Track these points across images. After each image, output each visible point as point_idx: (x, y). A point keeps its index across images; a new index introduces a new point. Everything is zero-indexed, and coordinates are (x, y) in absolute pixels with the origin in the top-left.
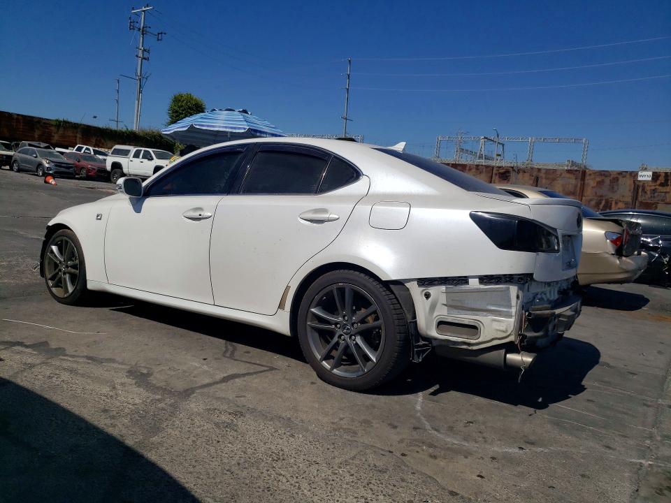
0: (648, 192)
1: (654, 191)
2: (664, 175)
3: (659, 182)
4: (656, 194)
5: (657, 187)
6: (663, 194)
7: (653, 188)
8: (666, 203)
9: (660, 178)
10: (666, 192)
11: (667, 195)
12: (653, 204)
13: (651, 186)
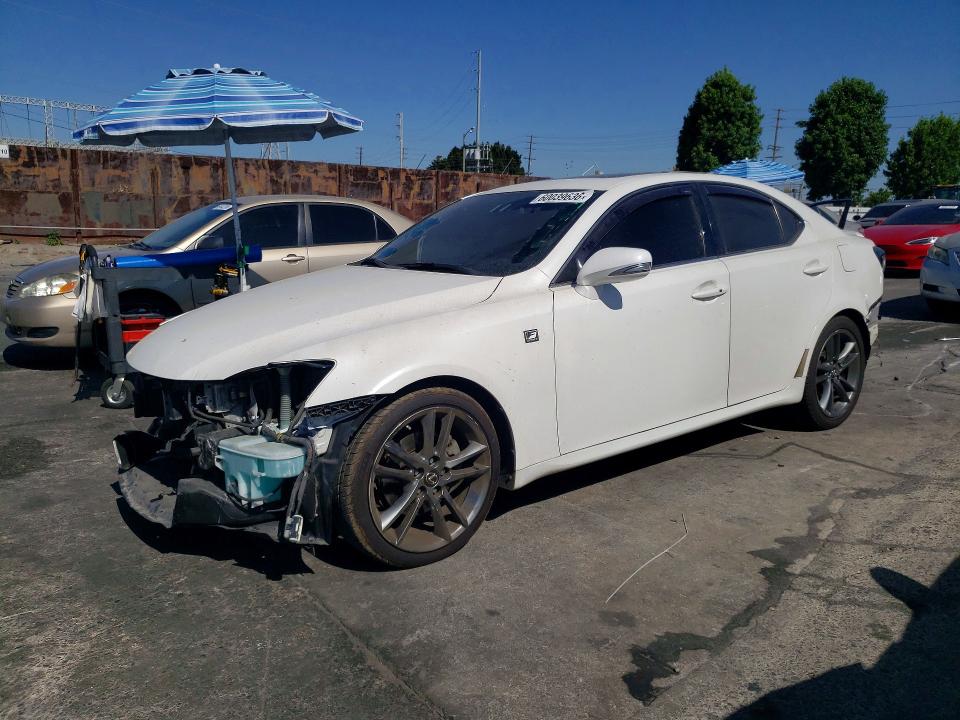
0: (10, 177)
1: (17, 174)
2: (26, 150)
3: (21, 161)
4: (21, 179)
5: (20, 168)
6: (31, 178)
7: (15, 169)
8: (39, 192)
9: (22, 155)
10: (34, 176)
11: (37, 179)
12: (21, 194)
13: (11, 167)
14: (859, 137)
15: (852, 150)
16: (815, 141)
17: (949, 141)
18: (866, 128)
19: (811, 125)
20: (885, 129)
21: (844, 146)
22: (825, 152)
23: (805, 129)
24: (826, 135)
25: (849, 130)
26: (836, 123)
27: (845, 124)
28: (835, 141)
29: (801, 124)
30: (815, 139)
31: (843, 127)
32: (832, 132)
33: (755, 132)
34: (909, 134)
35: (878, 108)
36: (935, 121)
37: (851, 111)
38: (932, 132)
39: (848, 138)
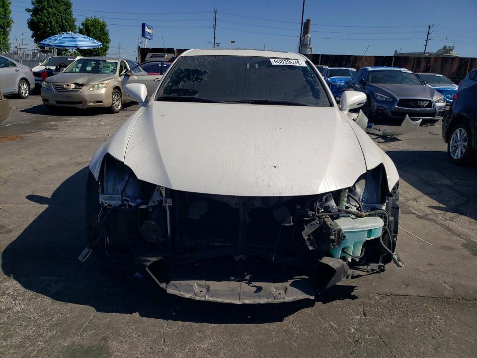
14: (62, 22)
15: (60, 29)
16: (39, 22)
17: (100, 31)
18: (65, 19)
19: (35, 12)
20: (74, 21)
21: (55, 26)
22: (46, 28)
23: (31, 13)
24: (44, 19)
25: (56, 18)
26: (49, 13)
27: (54, 14)
28: (51, 23)
29: (28, 10)
30: (38, 21)
31: (53, 16)
32: (48, 18)
33: (7, 11)
34: (82, 24)
35: (69, 8)
36: (93, 20)
37: (56, 7)
38: (93, 26)
39: (57, 23)
